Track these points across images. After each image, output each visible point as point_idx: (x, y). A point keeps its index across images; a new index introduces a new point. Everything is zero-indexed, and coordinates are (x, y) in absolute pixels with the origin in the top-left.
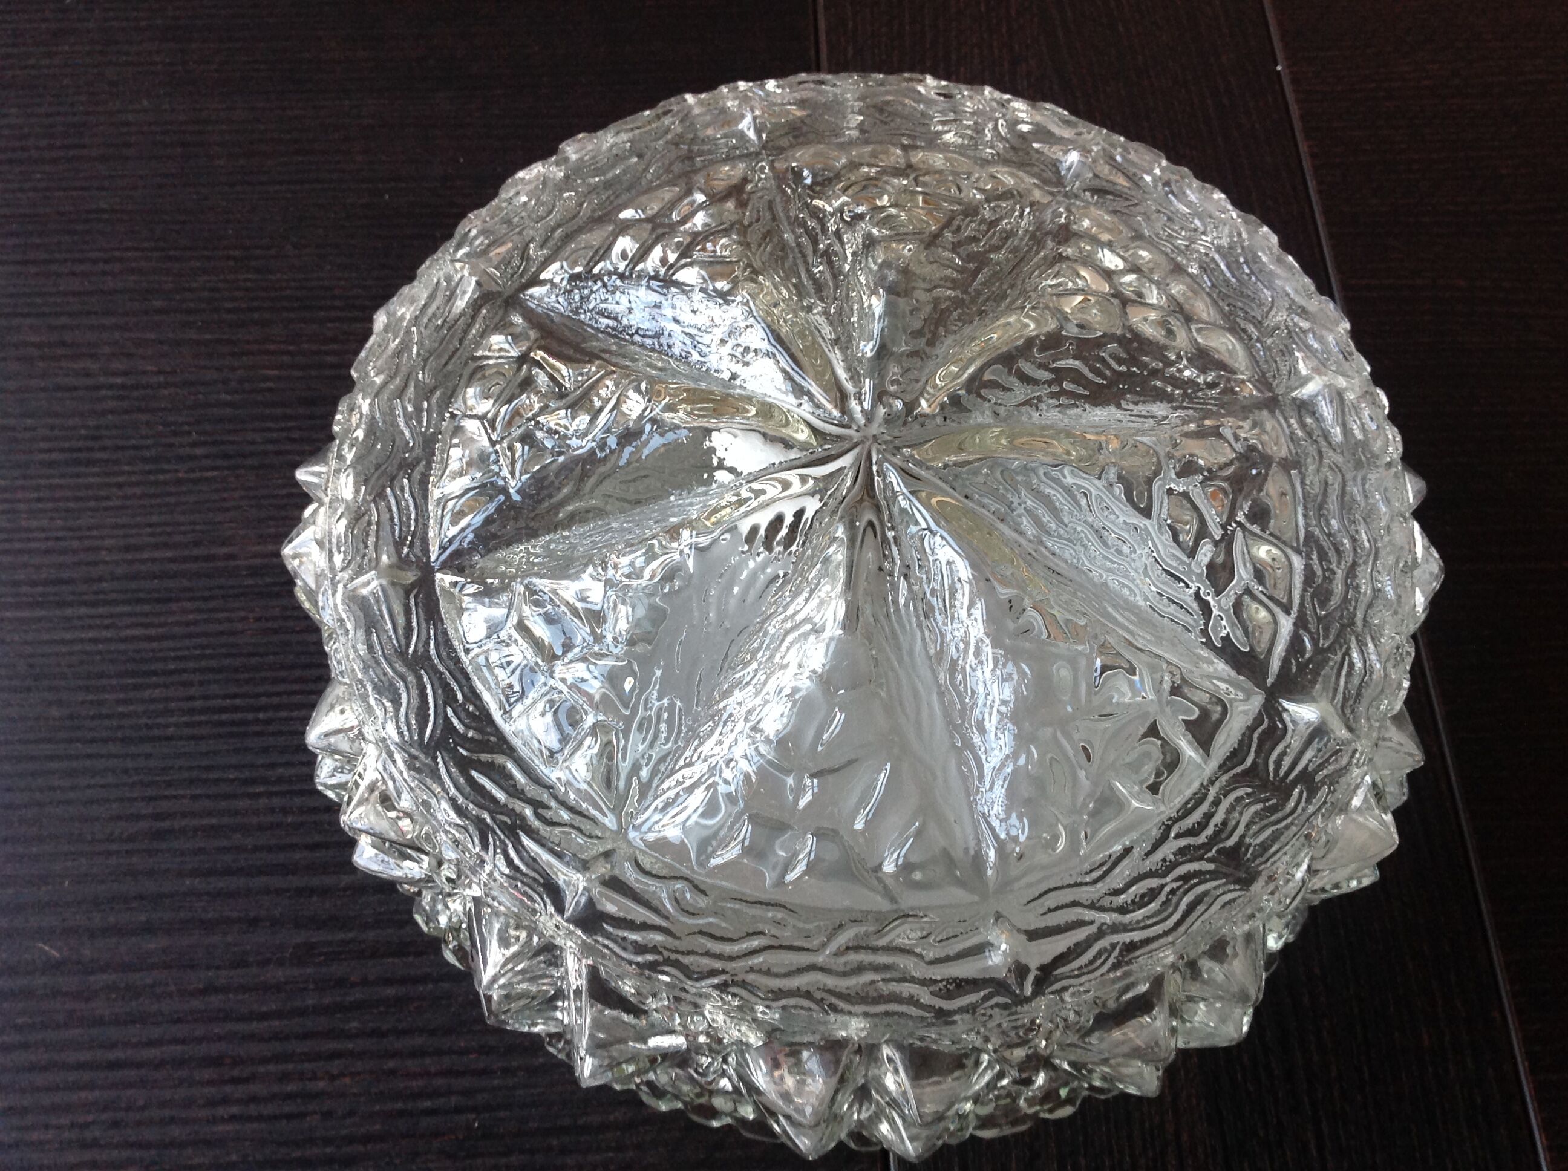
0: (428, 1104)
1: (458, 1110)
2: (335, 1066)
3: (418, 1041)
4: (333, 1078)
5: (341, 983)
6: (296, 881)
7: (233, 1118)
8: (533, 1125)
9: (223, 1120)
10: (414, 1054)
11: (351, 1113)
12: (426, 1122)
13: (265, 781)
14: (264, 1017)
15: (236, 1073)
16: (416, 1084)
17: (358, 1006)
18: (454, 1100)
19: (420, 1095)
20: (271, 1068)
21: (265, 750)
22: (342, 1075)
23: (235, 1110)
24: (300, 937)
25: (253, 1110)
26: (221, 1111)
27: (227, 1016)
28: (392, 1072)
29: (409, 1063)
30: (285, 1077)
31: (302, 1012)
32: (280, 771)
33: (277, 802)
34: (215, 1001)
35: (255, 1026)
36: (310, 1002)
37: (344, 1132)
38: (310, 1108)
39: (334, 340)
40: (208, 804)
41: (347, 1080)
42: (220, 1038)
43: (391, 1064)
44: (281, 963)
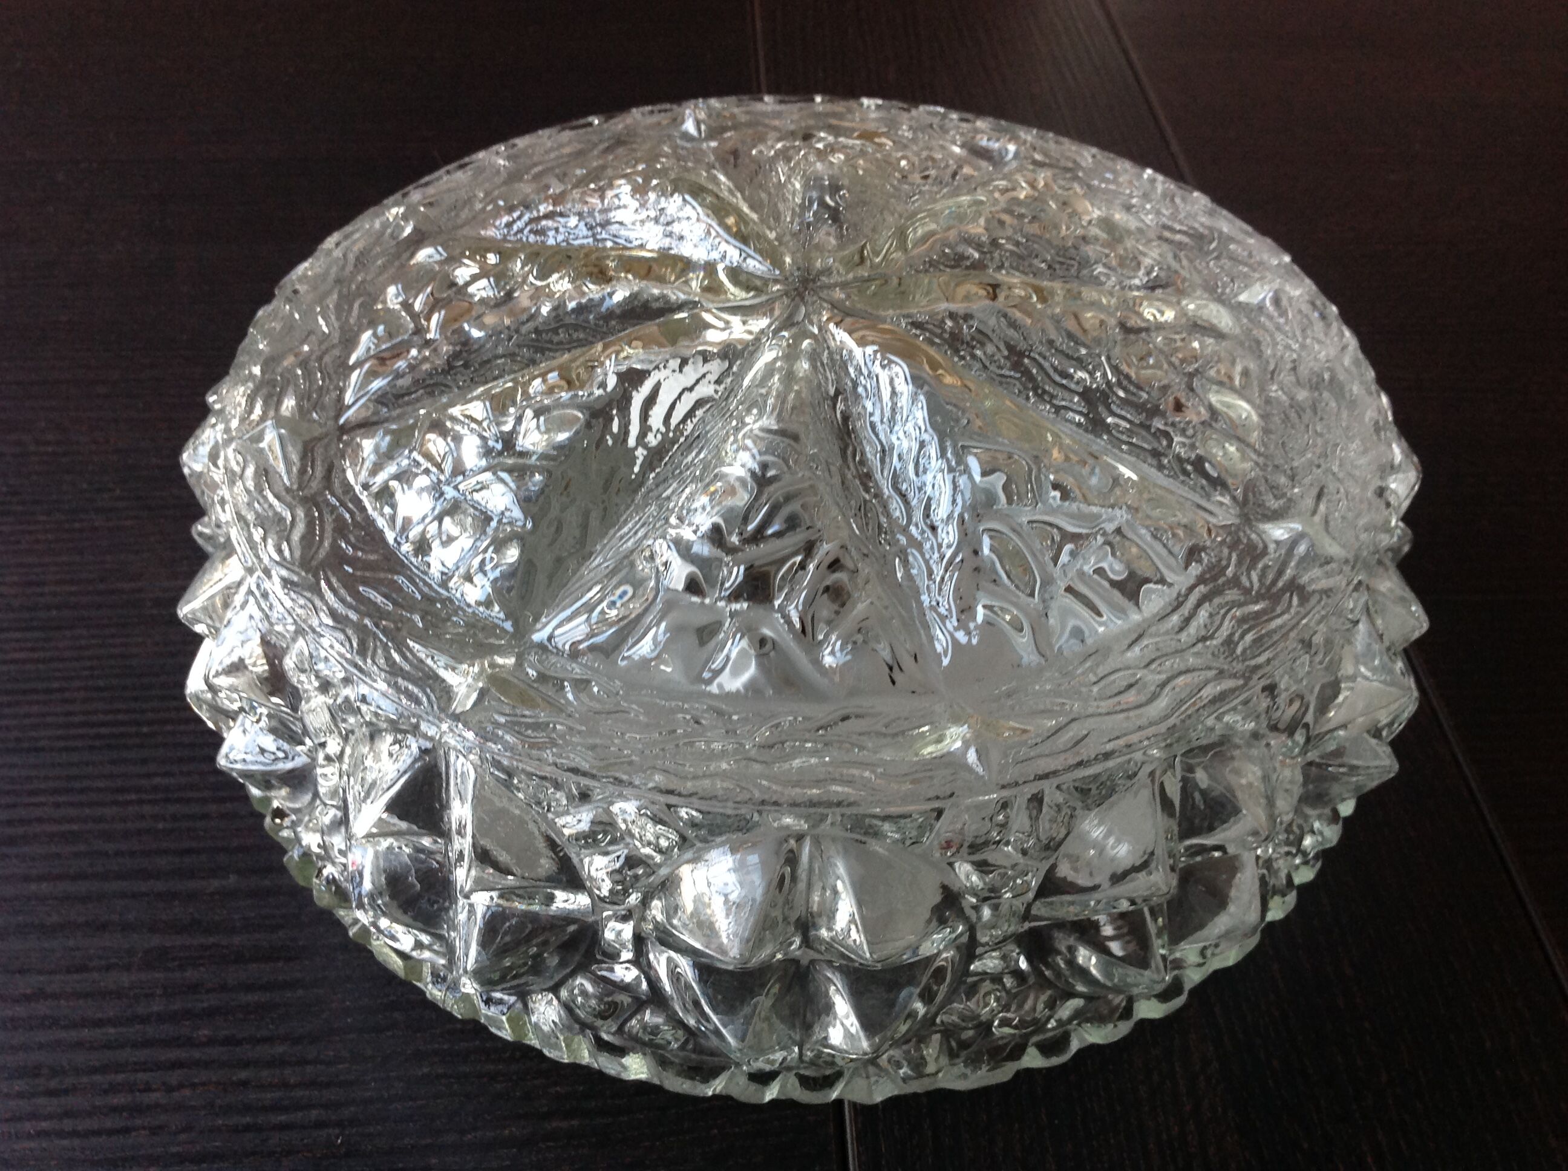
0: (283, 1118)
1: (320, 1125)
2: (174, 1077)
3: (280, 1049)
4: (170, 1089)
5: (194, 988)
6: (160, 886)
7: (41, 1134)
8: (409, 1141)
9: (29, 1137)
10: (271, 1064)
11: (188, 1129)
12: (277, 1138)
13: (138, 790)
14: (99, 1023)
15: (53, 1084)
16: (269, 1096)
17: (210, 1013)
18: (314, 1114)
19: (276, 1107)
20: (98, 1078)
21: (144, 761)
22: (181, 1086)
23: (45, 1125)
24: (156, 941)
25: (68, 1124)
26: (29, 1126)
27: (54, 1022)
28: (244, 1084)
29: (265, 1073)
30: (113, 1089)
31: (144, 1020)
32: (157, 780)
33: (147, 809)
34: (42, 1008)
35: (86, 1033)
36: (155, 1008)
37: (174, 1149)
38: (138, 1122)
40: (72, 812)
41: (187, 1092)
42: (41, 1046)
43: (243, 1075)
44: (128, 968)
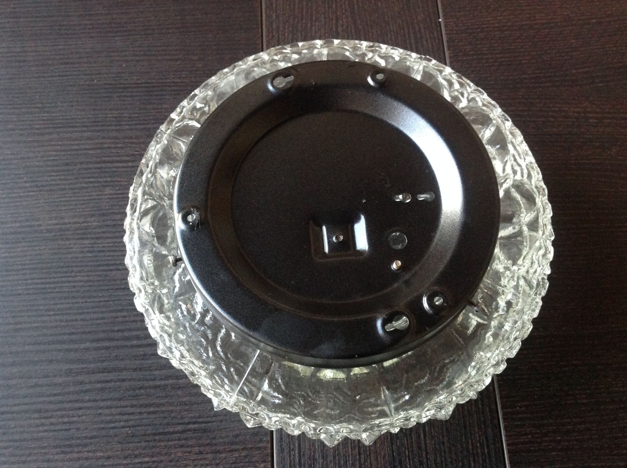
0: (113, 425)
1: (123, 427)
2: (80, 412)
3: (109, 403)
4: (79, 416)
5: (82, 383)
6: (66, 347)
7: (45, 431)
8: (149, 432)
9: (42, 432)
10: (107, 408)
11: (87, 429)
12: (112, 432)
13: (54, 310)
14: (55, 395)
15: (46, 415)
16: (108, 418)
17: (87, 391)
18: (122, 424)
19: (110, 422)
20: (58, 413)
21: (54, 298)
22: (82, 415)
23: (46, 428)
24: (67, 366)
25: (52, 428)
26: (41, 428)
27: (42, 395)
28: (100, 414)
29: (106, 411)
30: (62, 416)
31: (69, 393)
32: (59, 306)
33: (57, 317)
34: (38, 389)
35: (52, 399)
36: (71, 390)
37: (84, 435)
38: (72, 427)
39: (77, 140)
40: (34, 319)
41: (85, 417)
42: (40, 403)
43: (100, 411)
44: (61, 376)
